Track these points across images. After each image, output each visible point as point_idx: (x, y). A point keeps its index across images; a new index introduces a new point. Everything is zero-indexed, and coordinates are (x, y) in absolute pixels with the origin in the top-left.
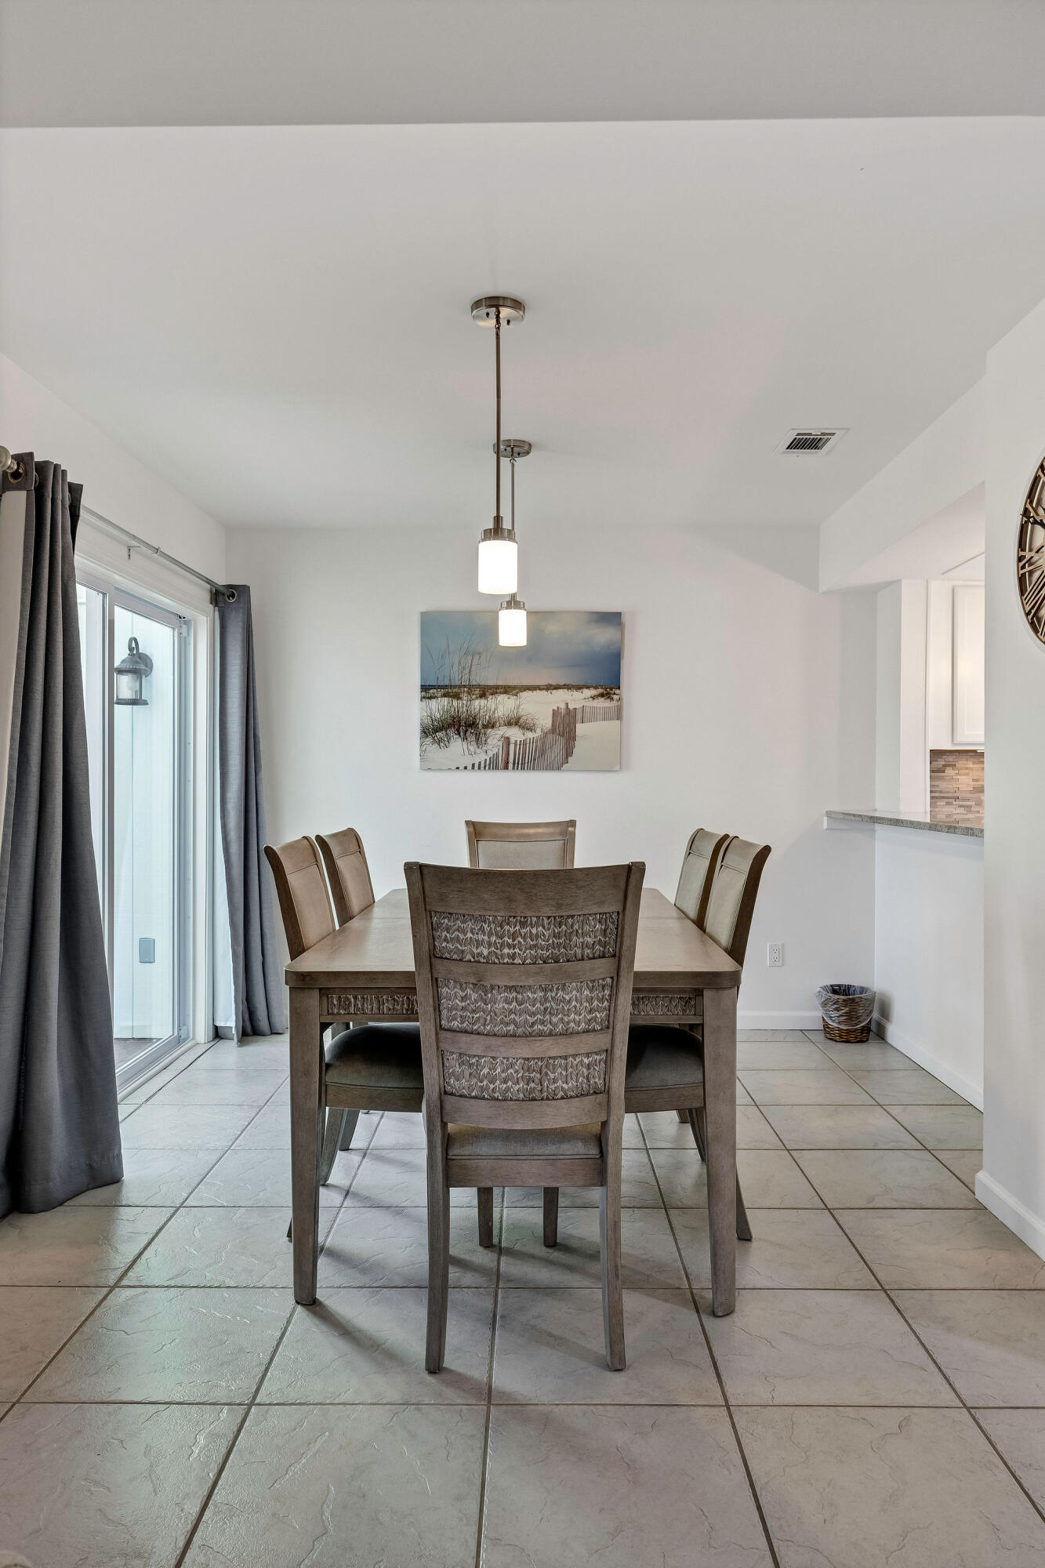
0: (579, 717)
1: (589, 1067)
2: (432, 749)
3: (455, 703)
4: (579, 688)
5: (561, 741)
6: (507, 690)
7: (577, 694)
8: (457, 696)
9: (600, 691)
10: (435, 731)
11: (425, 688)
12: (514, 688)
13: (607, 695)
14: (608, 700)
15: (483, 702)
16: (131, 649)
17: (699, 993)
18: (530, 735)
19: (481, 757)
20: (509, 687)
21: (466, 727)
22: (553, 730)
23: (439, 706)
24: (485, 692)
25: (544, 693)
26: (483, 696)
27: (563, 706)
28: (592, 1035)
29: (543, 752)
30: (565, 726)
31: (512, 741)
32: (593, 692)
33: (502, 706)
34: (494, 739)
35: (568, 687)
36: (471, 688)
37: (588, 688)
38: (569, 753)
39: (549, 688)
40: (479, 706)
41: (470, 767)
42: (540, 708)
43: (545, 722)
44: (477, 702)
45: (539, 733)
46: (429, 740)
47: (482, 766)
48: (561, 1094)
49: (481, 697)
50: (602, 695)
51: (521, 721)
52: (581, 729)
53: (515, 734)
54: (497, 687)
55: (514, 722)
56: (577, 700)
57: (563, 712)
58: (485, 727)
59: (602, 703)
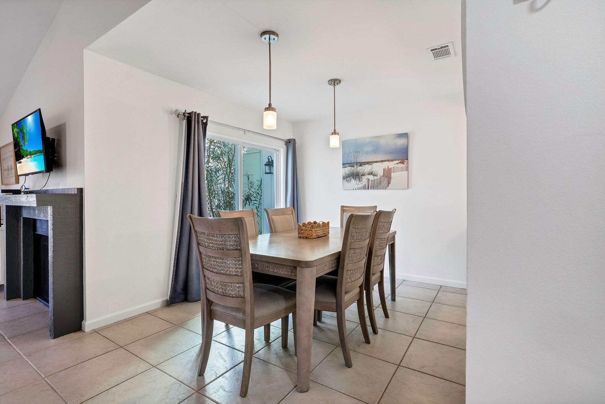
0: (392, 171)
1: (238, 288)
2: (346, 183)
3: (352, 168)
4: (392, 161)
5: (386, 179)
6: (368, 163)
7: (391, 163)
8: (353, 166)
9: (400, 161)
10: (346, 177)
11: (343, 164)
12: (371, 162)
13: (402, 163)
14: (403, 164)
15: (361, 167)
16: (269, 159)
17: (295, 268)
18: (376, 177)
19: (361, 185)
20: (369, 162)
21: (356, 176)
22: (383, 176)
23: (348, 170)
24: (361, 164)
25: (380, 163)
26: (361, 165)
27: (387, 167)
28: (237, 277)
29: (380, 183)
30: (388, 174)
31: (370, 180)
32: (397, 162)
33: (367, 168)
34: (364, 179)
35: (388, 161)
36: (357, 163)
37: (395, 160)
38: (389, 183)
39: (382, 161)
40: (360, 169)
41: (357, 189)
42: (379, 169)
43: (381, 173)
44: (359, 168)
45: (379, 177)
46: (345, 180)
47: (361, 188)
48: (231, 296)
49: (360, 166)
50: (400, 163)
51: (373, 173)
52: (393, 175)
53: (371, 177)
54: (365, 162)
55: (371, 173)
56: (391, 165)
57: (387, 169)
58: (362, 175)
59: (401, 165)
